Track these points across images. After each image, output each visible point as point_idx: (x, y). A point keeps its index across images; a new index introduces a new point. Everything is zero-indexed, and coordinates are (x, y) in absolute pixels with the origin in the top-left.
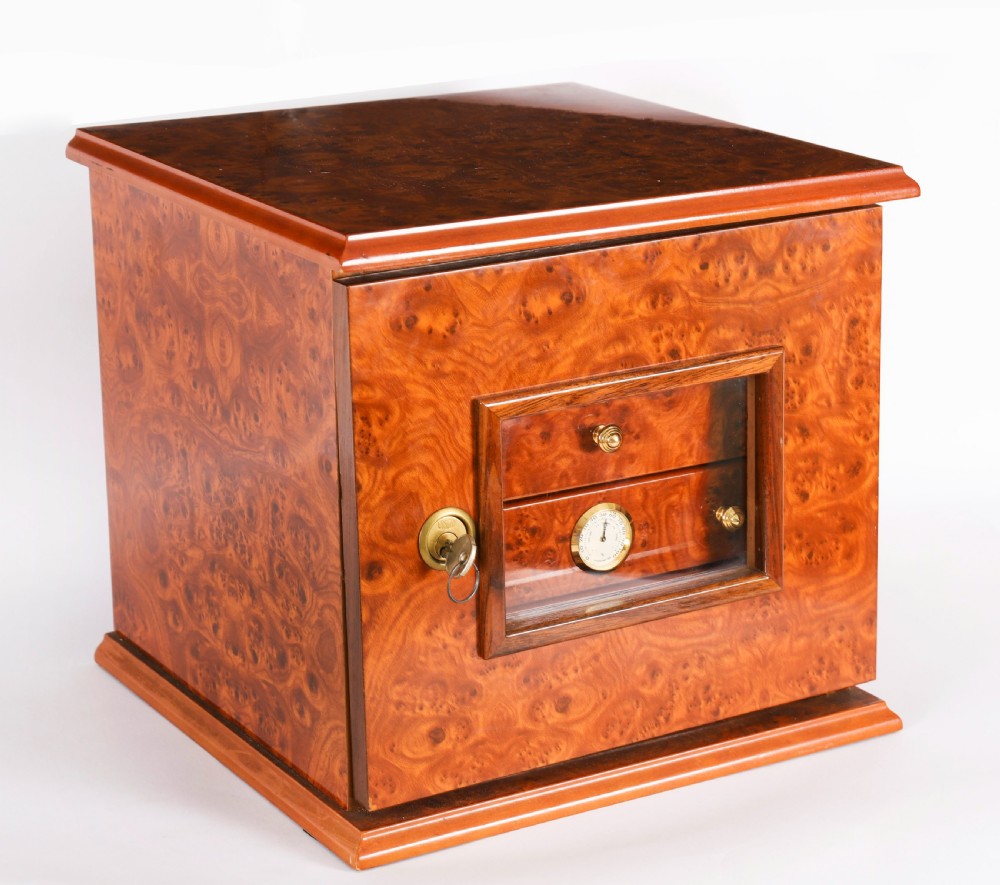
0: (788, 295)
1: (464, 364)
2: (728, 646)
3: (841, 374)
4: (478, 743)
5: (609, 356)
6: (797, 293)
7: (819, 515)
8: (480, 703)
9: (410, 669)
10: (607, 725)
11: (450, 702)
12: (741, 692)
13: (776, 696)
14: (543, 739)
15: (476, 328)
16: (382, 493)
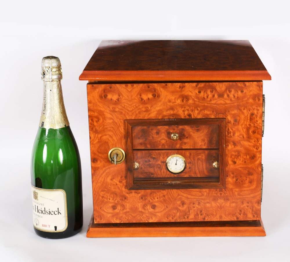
0: (229, 104)
1: (122, 109)
2: (208, 201)
3: (248, 129)
4: (127, 212)
5: (168, 113)
6: (232, 103)
7: (240, 169)
8: (127, 201)
9: (106, 188)
10: (168, 215)
11: (118, 199)
12: (213, 215)
13: (224, 218)
14: (147, 215)
15: (125, 100)
16: (97, 140)
